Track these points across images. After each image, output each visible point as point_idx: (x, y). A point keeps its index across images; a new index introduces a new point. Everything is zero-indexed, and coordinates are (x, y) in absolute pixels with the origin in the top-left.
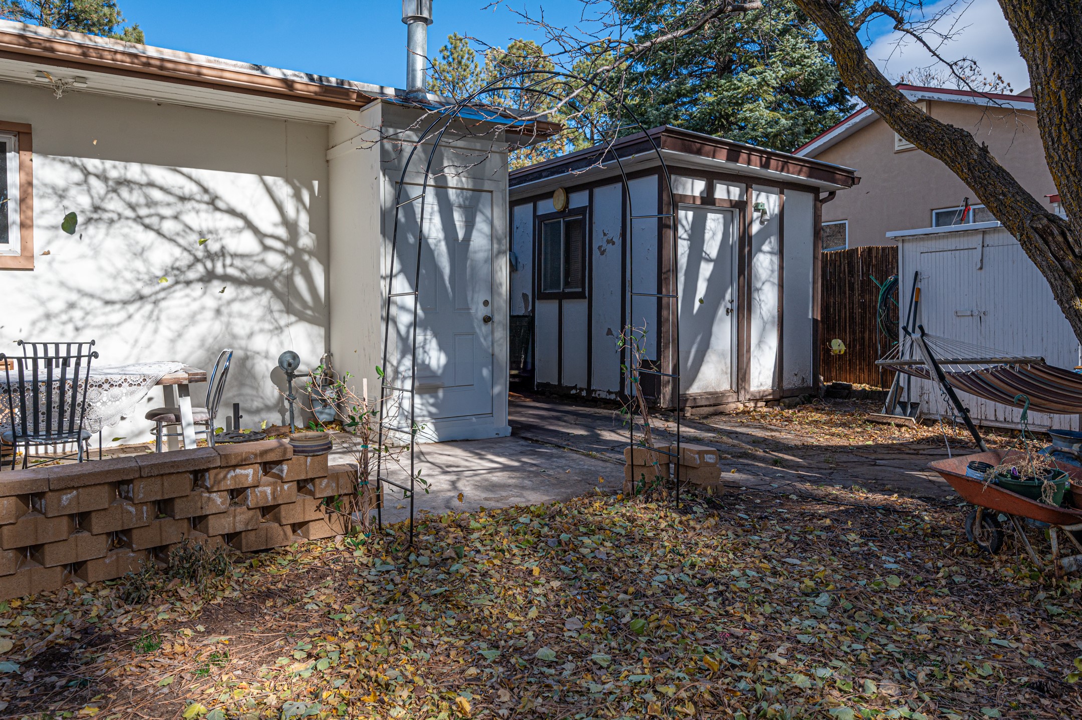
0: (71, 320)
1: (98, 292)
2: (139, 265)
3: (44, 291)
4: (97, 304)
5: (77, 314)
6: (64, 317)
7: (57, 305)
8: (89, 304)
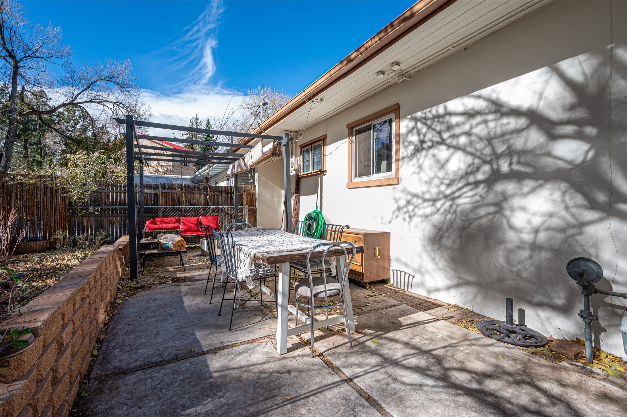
0: (408, 211)
1: (420, 194)
2: (441, 174)
3: (398, 195)
4: (420, 201)
5: (411, 208)
6: (405, 210)
7: (402, 203)
8: (416, 201)
